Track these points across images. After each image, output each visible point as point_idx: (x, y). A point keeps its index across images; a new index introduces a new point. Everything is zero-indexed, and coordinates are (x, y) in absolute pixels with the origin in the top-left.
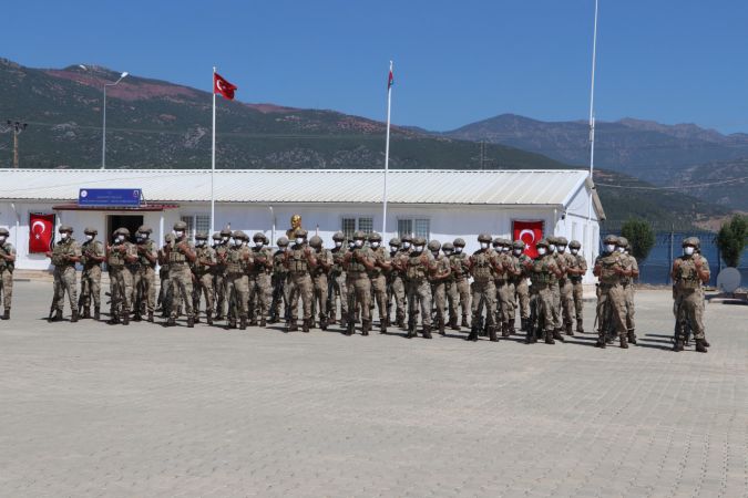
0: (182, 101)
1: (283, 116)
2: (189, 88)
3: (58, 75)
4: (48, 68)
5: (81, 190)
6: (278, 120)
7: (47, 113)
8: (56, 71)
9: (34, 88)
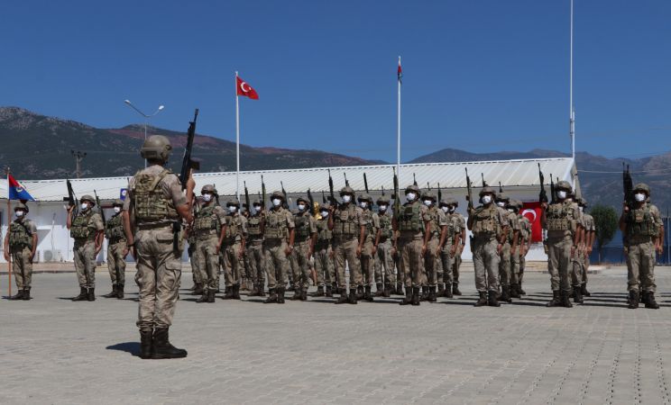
0: (207, 148)
1: (281, 156)
2: (212, 138)
3: (117, 133)
4: (111, 128)
5: (122, 190)
6: (278, 159)
7: (111, 160)
8: (117, 130)
9: (101, 143)
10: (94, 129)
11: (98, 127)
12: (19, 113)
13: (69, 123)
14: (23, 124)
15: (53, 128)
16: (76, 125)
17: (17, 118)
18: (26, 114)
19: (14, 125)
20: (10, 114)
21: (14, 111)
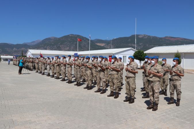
10: (159, 38)
11: (160, 37)
12: (146, 35)
13: (154, 37)
14: (146, 37)
15: (151, 38)
16: (156, 37)
17: (145, 36)
18: (147, 36)
19: (145, 38)
20: (144, 36)
21: (145, 35)
